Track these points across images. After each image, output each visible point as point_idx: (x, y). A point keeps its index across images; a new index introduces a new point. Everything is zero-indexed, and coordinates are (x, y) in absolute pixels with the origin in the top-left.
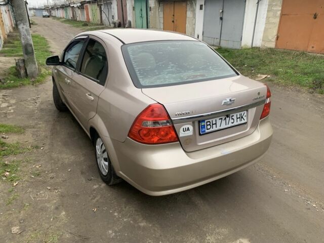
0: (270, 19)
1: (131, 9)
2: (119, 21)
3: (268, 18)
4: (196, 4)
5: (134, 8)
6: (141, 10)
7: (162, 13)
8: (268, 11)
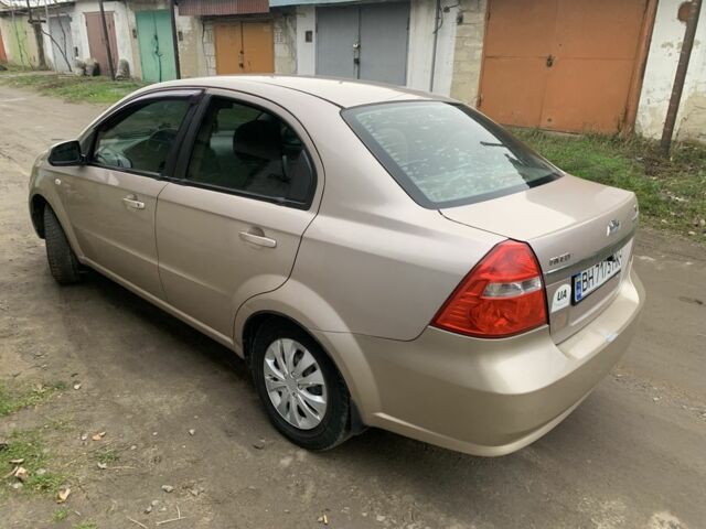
0: (462, 65)
1: (128, 33)
2: (95, 61)
3: (457, 62)
4: (295, 29)
5: (135, 33)
6: (156, 38)
7: (213, 45)
8: (456, 49)
